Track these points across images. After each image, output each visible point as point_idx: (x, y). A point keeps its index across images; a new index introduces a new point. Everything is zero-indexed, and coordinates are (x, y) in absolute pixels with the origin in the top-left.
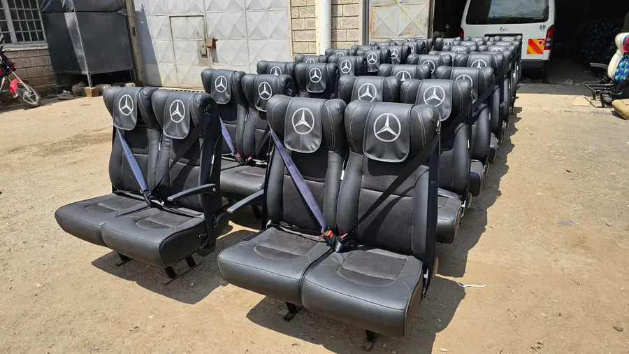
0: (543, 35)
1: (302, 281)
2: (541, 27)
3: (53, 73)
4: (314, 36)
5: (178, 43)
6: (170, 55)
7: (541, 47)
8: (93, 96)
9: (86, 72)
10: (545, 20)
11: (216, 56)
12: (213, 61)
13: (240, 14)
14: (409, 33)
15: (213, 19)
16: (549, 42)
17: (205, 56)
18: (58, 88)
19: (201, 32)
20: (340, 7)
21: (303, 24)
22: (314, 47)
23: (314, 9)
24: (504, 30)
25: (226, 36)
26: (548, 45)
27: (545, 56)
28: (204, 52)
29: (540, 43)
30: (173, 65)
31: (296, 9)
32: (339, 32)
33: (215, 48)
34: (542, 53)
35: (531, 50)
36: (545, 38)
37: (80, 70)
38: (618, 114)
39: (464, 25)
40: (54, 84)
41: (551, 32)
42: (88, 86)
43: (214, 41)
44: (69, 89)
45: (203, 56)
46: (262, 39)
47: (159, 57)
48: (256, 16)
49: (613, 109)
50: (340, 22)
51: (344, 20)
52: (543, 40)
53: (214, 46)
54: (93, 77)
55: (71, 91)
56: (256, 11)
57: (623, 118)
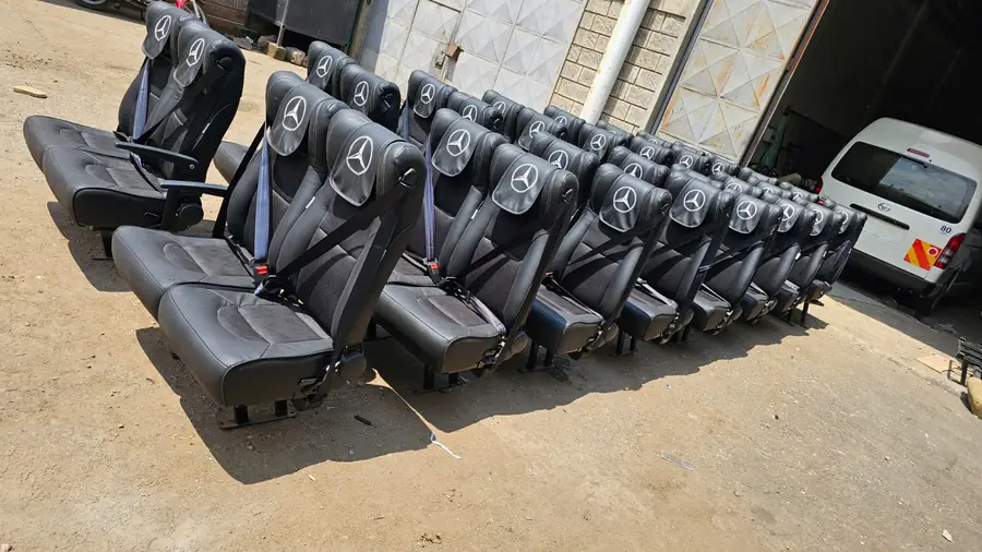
0: (942, 242)
1: (166, 291)
2: (944, 228)
3: (245, 10)
4: (585, 95)
5: (415, 36)
6: (399, 46)
7: (932, 259)
8: (275, 58)
9: (281, 24)
10: (956, 220)
11: (453, 71)
12: (446, 77)
13: (506, 27)
14: (715, 146)
15: (471, 19)
16: (947, 257)
17: (439, 66)
18: (243, 31)
19: (449, 32)
20: (635, 70)
21: (579, 73)
22: (579, 110)
23: (601, 59)
24: (883, 208)
25: (476, 51)
26: (943, 260)
27: (932, 275)
28: (440, 61)
29: (932, 252)
30: (396, 62)
31: (575, 48)
32: (619, 104)
33: (456, 60)
34: (928, 268)
35: (913, 256)
36: (942, 247)
37: (275, 18)
38: (967, 400)
39: (827, 177)
40: (241, 25)
41: (956, 242)
42: (275, 42)
43: (459, 50)
44: (255, 38)
45: (437, 64)
46: (519, 73)
47: (384, 45)
48: (524, 39)
49: (965, 390)
50: (627, 91)
51: (634, 91)
52: (940, 250)
53: (455, 57)
54: (286, 32)
55: (256, 42)
56: (527, 31)
57: (970, 410)
